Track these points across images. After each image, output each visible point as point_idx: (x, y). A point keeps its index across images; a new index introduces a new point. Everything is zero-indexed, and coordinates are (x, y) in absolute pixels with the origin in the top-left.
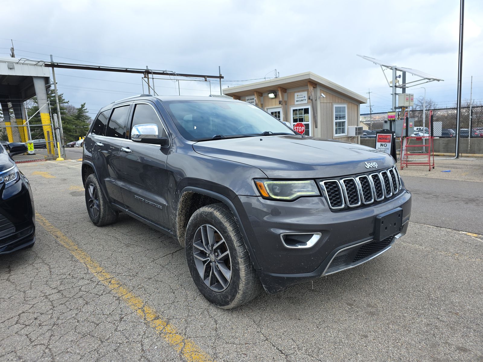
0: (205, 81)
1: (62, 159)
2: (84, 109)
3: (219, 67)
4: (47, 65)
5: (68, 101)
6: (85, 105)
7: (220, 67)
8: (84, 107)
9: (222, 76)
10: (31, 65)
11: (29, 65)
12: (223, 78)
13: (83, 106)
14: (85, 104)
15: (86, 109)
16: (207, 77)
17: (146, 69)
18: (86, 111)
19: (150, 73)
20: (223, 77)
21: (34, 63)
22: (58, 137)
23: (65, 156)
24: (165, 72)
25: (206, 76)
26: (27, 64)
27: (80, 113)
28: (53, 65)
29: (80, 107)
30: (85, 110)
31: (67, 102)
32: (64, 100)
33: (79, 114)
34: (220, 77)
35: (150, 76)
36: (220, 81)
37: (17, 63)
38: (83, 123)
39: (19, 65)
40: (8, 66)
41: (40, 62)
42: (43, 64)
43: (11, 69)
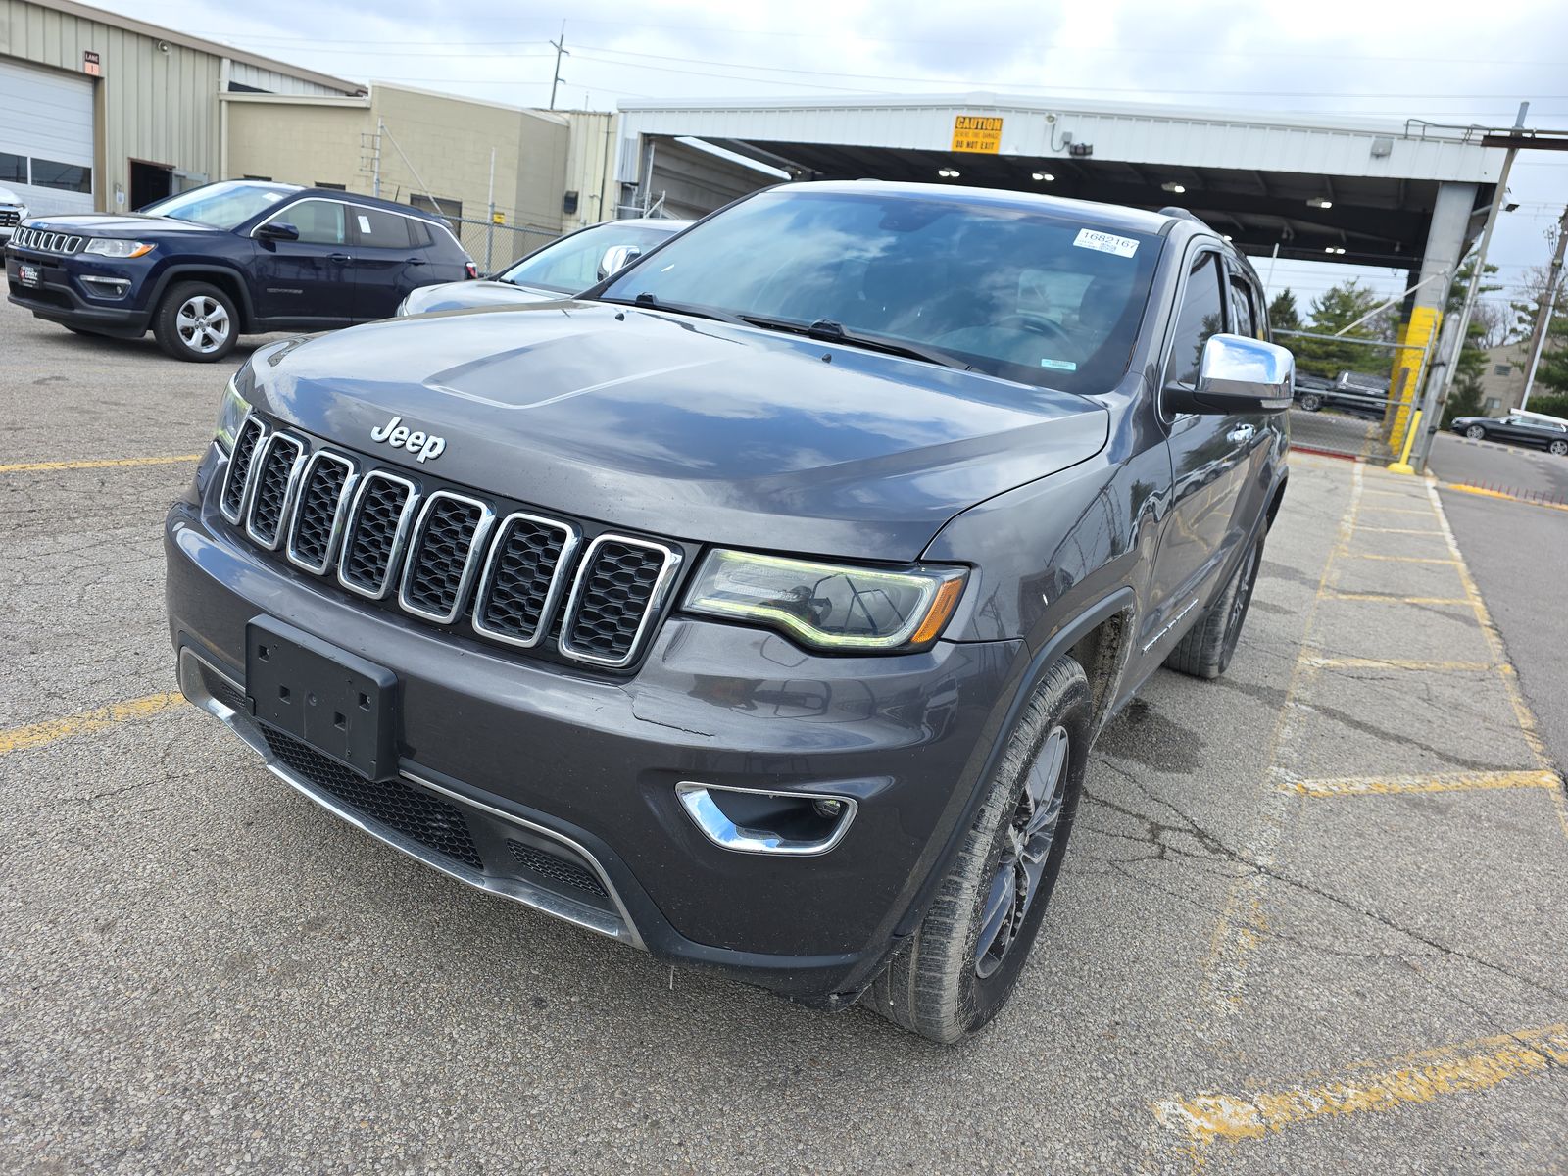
1: (1410, 469)
4: (1490, 141)
10: (1448, 141)
11: (1442, 141)
21: (1460, 134)
22: (1432, 395)
23: (1422, 464)
26: (1436, 140)
28: (1515, 141)
37: (1406, 137)
39: (1409, 143)
40: (1373, 148)
41: (1471, 129)
42: (1479, 136)
43: (1378, 156)
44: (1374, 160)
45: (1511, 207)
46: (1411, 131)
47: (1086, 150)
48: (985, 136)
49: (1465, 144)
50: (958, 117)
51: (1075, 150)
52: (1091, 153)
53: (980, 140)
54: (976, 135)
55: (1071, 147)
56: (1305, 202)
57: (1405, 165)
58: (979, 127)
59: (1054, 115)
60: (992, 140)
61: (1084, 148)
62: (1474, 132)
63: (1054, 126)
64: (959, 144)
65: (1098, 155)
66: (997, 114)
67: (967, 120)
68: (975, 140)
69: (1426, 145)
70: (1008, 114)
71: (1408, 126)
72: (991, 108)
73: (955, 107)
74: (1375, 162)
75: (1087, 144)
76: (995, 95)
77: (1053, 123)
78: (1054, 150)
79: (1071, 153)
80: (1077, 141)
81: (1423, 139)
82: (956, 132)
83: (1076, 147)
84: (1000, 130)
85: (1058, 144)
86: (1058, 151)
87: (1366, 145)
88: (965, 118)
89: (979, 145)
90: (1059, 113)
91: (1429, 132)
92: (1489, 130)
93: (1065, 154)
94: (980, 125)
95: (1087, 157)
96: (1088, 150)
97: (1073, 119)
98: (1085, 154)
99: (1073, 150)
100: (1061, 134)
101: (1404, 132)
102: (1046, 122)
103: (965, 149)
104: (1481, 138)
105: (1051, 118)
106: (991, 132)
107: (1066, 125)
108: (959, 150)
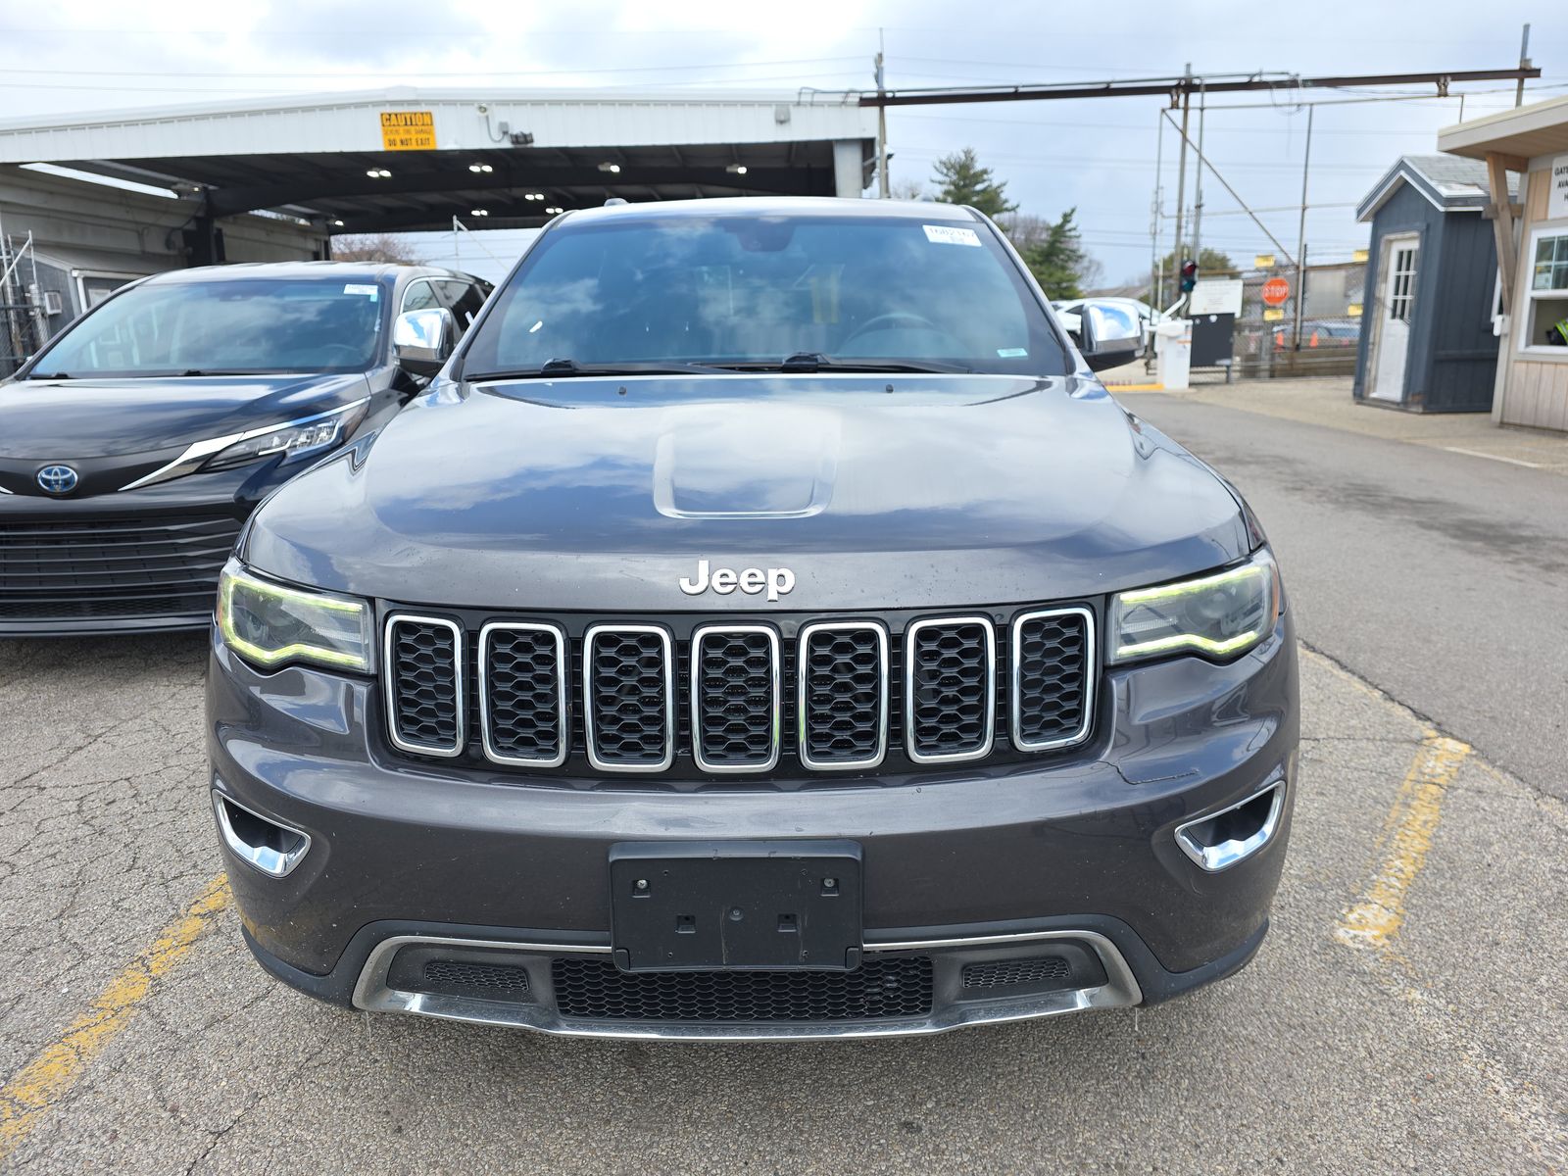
0: (1439, 95)
2: (1069, 226)
3: (1527, 27)
4: (865, 102)
5: (1015, 205)
6: (1075, 217)
7: (1531, 29)
8: (1069, 222)
9: (1534, 65)
10: (831, 104)
11: (826, 105)
12: (1539, 76)
13: (1067, 218)
14: (1073, 211)
15: (1074, 229)
16: (1453, 80)
17: (1182, 74)
18: (1073, 233)
19: (1196, 88)
20: (1539, 70)
21: (839, 98)
24: (1256, 79)
25: (1445, 75)
26: (821, 104)
27: (1055, 241)
28: (882, 101)
29: (1059, 221)
30: (1070, 230)
31: (1013, 209)
32: (1006, 201)
33: (1052, 244)
34: (1521, 74)
35: (1195, 98)
36: (1520, 89)
37: (799, 104)
38: (1059, 274)
39: (801, 109)
40: (776, 113)
41: (847, 93)
42: (855, 98)
43: (782, 122)
44: (779, 125)
45: (890, 156)
46: (804, 98)
47: (527, 139)
48: (417, 132)
49: (843, 107)
50: (382, 115)
51: (516, 139)
52: (532, 141)
53: (414, 137)
54: (408, 132)
55: (511, 136)
56: (725, 169)
57: (805, 129)
58: (409, 123)
59: (484, 105)
60: (427, 136)
61: (525, 136)
62: (851, 94)
63: (487, 118)
64: (392, 142)
65: (540, 142)
66: (424, 109)
67: (393, 117)
68: (408, 137)
69: (815, 109)
70: (436, 107)
71: (800, 94)
72: (416, 102)
73: (375, 104)
74: (781, 128)
75: (527, 132)
76: (416, 89)
77: (486, 114)
78: (496, 142)
79: (513, 143)
80: (515, 130)
81: (812, 104)
82: (384, 130)
83: (516, 137)
84: (432, 124)
85: (497, 136)
86: (499, 141)
87: (769, 115)
88: (390, 115)
89: (414, 142)
90: (490, 103)
91: (818, 98)
92: (861, 92)
93: (507, 144)
94: (409, 121)
95: (529, 145)
96: (529, 139)
97: (503, 109)
98: (527, 142)
99: (514, 139)
100: (497, 124)
101: (796, 99)
102: (479, 113)
103: (399, 147)
104: (858, 100)
105: (483, 109)
106: (423, 128)
107: (499, 115)
108: (392, 148)
